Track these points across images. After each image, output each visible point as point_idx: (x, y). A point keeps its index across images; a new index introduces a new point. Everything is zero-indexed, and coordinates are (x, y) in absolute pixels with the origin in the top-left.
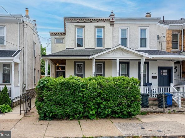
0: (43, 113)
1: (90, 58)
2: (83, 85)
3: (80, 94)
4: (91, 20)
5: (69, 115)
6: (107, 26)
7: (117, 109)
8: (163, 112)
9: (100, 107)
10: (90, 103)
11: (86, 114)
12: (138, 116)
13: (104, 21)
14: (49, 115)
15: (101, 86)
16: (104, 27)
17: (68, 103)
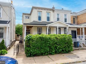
0: (29, 53)
1: (46, 26)
2: (49, 38)
3: (48, 43)
4: (45, 9)
5: (43, 53)
6: (51, 12)
7: (64, 49)
8: (79, 49)
9: (57, 49)
10: (52, 47)
11: (51, 52)
12: (71, 52)
13: (50, 10)
14: (33, 54)
15: (57, 38)
16: (50, 12)
17: (43, 47)
